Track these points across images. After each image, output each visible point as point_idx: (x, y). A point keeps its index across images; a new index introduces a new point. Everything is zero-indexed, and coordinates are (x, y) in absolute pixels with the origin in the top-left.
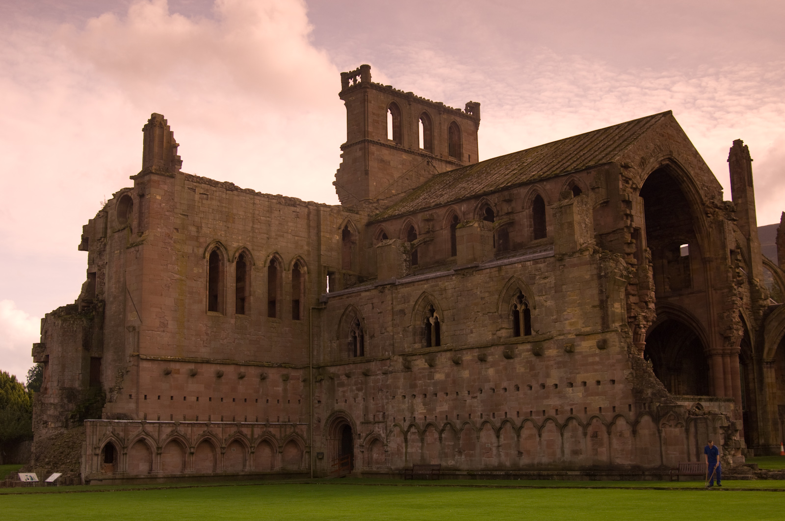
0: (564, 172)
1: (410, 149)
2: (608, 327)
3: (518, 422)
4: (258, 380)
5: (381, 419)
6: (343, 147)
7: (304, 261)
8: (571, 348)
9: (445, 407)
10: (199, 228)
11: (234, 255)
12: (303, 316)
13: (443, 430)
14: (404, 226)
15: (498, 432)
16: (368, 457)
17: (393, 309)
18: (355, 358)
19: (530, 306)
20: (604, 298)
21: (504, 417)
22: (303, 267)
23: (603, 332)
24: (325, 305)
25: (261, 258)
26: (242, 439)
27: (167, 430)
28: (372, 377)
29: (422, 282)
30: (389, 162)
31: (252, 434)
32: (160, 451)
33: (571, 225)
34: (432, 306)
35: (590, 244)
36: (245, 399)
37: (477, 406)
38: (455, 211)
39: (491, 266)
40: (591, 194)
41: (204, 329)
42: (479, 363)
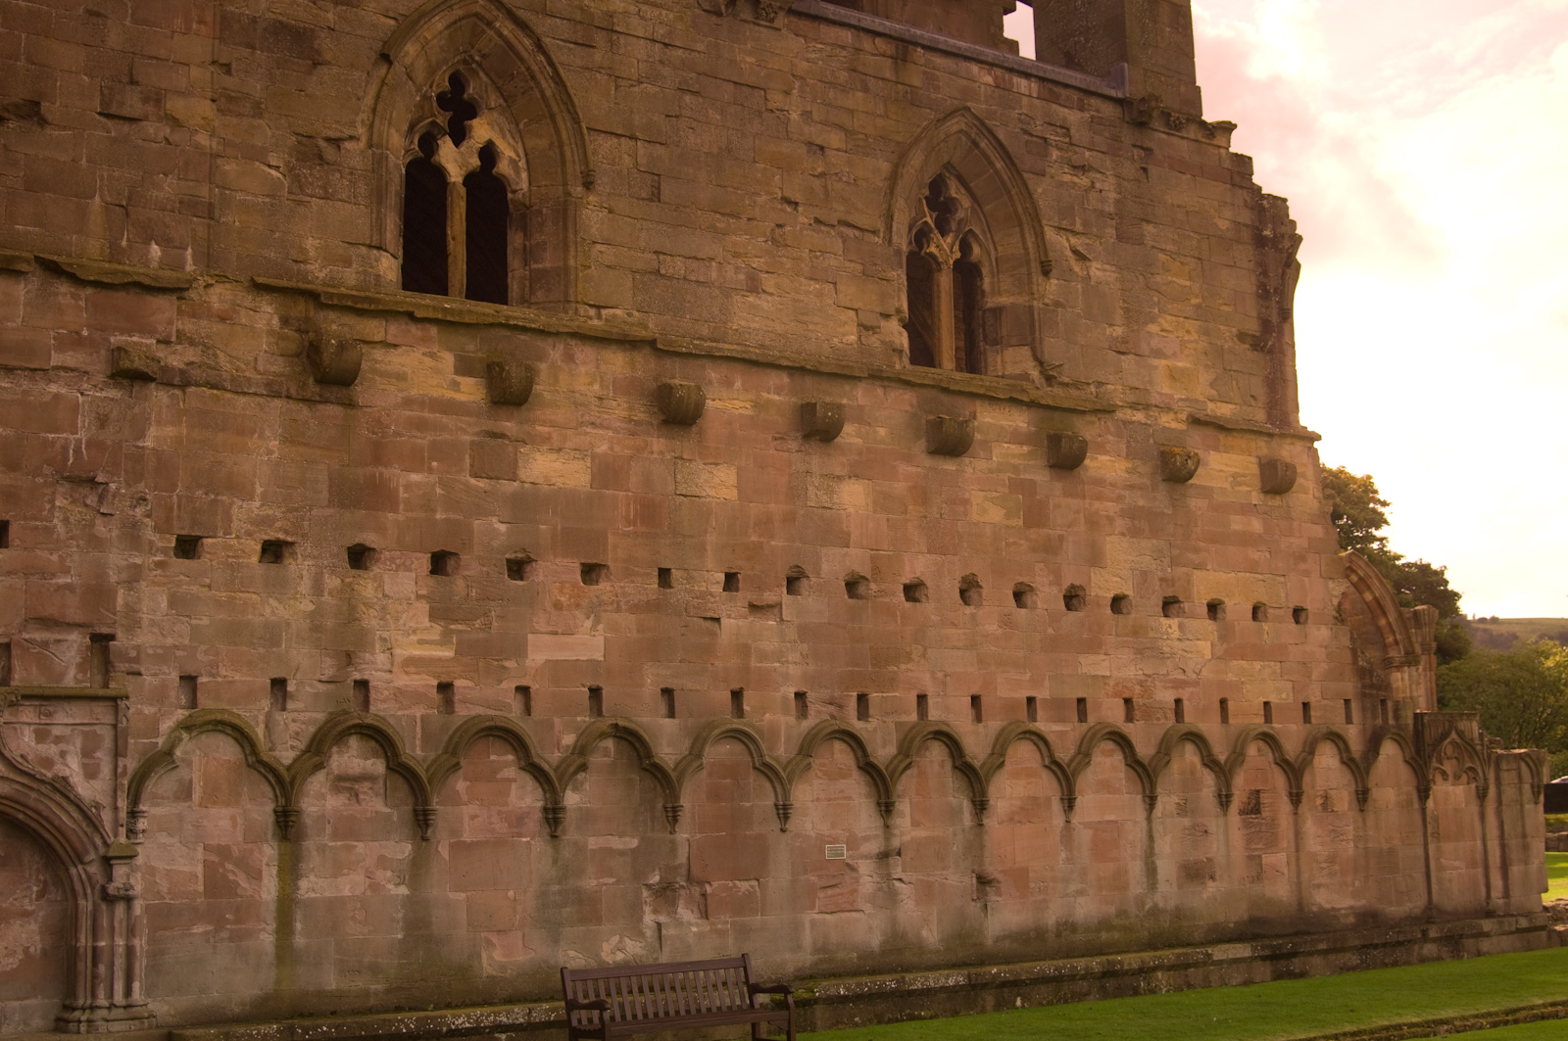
2: (1285, 420)
3: (976, 743)
13: (573, 769)
15: (881, 784)
20: (1274, 319)
21: (914, 717)
23: (1275, 435)
34: (457, 82)
37: (776, 649)
42: (793, 445)
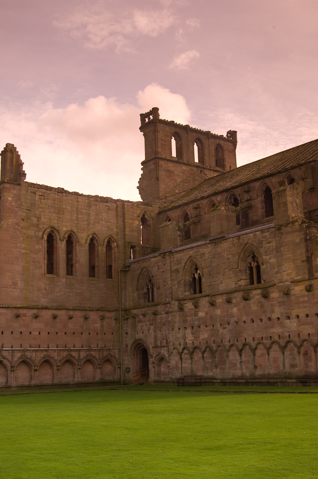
0: (284, 169)
1: (188, 162)
2: (313, 275)
3: (254, 345)
4: (83, 319)
5: (165, 345)
6: (143, 163)
7: (114, 239)
8: (287, 291)
9: (206, 336)
10: (39, 218)
11: (64, 236)
12: (114, 276)
13: (204, 351)
14: (181, 213)
15: (240, 352)
16: (158, 370)
17: (171, 269)
18: (149, 303)
19: (260, 264)
20: (310, 255)
21: (244, 341)
22: (114, 243)
23: (309, 280)
24: (129, 268)
25: (83, 238)
26: (72, 359)
27: (19, 355)
28: (159, 316)
29: (189, 250)
30: (174, 172)
31: (79, 356)
32: (13, 369)
33: (285, 204)
34: (196, 266)
35: (300, 217)
36: (74, 333)
37: (226, 334)
38: (213, 201)
39: (233, 236)
40: (301, 183)
41: (43, 286)
42: (227, 304)
